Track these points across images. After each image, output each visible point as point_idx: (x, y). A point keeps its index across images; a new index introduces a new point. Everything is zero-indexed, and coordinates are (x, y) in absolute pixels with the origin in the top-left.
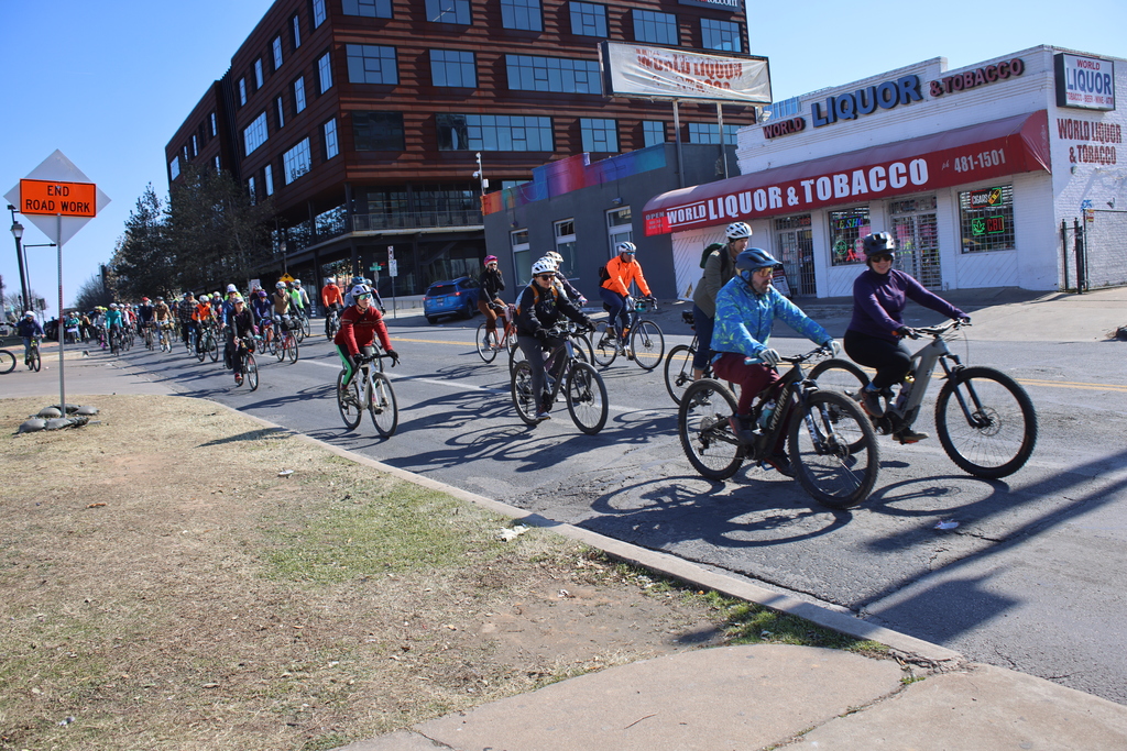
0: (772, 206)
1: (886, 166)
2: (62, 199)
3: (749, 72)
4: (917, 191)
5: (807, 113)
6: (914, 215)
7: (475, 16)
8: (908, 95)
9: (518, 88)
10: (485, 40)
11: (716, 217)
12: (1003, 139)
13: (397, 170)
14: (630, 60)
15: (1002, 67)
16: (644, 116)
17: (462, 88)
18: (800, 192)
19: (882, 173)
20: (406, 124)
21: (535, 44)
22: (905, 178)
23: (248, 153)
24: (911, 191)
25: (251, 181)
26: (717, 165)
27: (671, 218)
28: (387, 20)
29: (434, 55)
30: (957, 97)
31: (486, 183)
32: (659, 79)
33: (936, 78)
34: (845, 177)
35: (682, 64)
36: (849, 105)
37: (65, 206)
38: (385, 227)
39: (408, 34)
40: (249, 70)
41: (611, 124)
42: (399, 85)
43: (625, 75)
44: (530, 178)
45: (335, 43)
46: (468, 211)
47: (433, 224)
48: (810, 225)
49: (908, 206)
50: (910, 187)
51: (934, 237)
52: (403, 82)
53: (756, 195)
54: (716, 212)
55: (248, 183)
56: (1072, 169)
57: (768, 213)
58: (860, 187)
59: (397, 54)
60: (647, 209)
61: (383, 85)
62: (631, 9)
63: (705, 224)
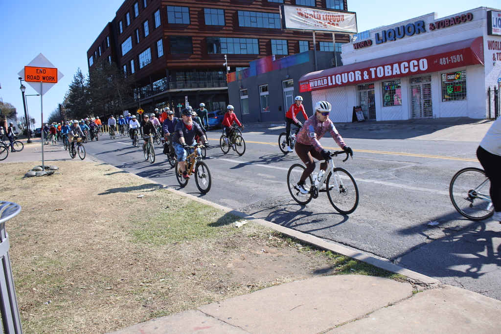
0: (357, 80)
1: (409, 62)
2: (43, 75)
3: (347, 19)
4: (422, 73)
5: (373, 38)
6: (421, 84)
8: (419, 30)
9: (244, 26)
10: (229, 4)
11: (331, 84)
12: (462, 50)
13: (189, 62)
14: (294, 13)
15: (463, 17)
16: (299, 39)
17: (219, 26)
18: (370, 73)
19: (406, 64)
20: (193, 42)
21: (251, 6)
22: (417, 67)
23: (123, 55)
24: (420, 73)
25: (125, 67)
26: (332, 61)
27: (311, 84)
29: (206, 11)
30: (441, 31)
31: (229, 68)
32: (307, 22)
33: (432, 22)
34: (390, 67)
35: (317, 15)
36: (392, 34)
37: (44, 78)
38: (184, 88)
39: (195, 1)
40: (124, 17)
41: (285, 42)
42: (190, 24)
43: (291, 20)
44: (248, 66)
45: (162, 5)
46: (221, 81)
47: (205, 86)
48: (374, 88)
49: (418, 80)
50: (419, 71)
51: (430, 94)
52: (192, 23)
53: (350, 74)
54: (332, 82)
55: (123, 68)
56: (494, 64)
57: (355, 82)
58: (396, 71)
59: (189, 10)
60: (301, 80)
61: (183, 24)
63: (327, 87)
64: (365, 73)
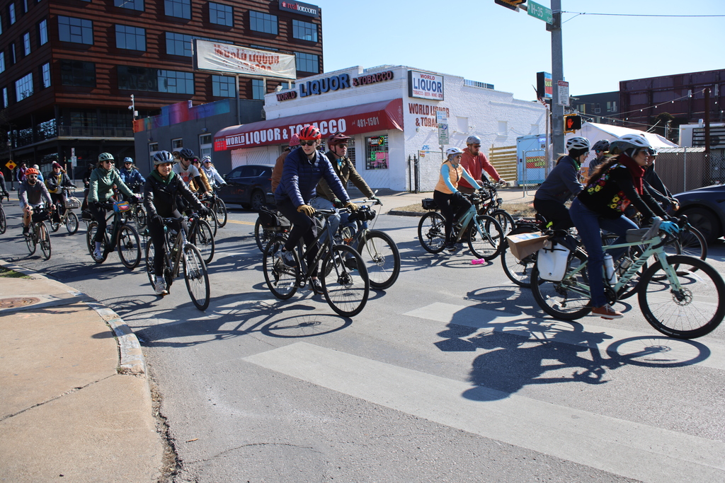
0: (276, 139)
1: (328, 121)
3: (283, 61)
5: (298, 89)
7: (147, 6)
8: (344, 84)
9: (173, 53)
10: (154, 22)
11: (249, 143)
12: (377, 112)
13: (89, 99)
14: (210, 51)
15: (384, 75)
17: (136, 51)
18: (289, 132)
19: (325, 123)
20: (97, 71)
21: (186, 28)
26: (255, 114)
27: (228, 141)
28: (88, 3)
29: (118, 28)
30: (364, 87)
31: (136, 113)
32: (227, 62)
33: (356, 77)
35: (242, 54)
36: (317, 87)
38: (81, 135)
39: (103, 14)
45: (50, 13)
47: (113, 135)
52: (96, 44)
53: (268, 132)
54: (250, 140)
56: (417, 129)
57: (274, 143)
59: (93, 25)
60: (217, 135)
61: (83, 44)
62: (249, 10)
63: (245, 146)
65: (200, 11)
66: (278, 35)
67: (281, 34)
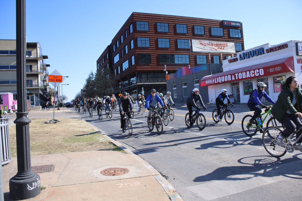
0: (229, 80)
3: (229, 45)
4: (261, 77)
5: (238, 57)
7: (170, 30)
8: (261, 53)
9: (180, 48)
10: (173, 36)
12: (281, 64)
13: (149, 68)
14: (198, 44)
15: (282, 46)
17: (166, 48)
18: (235, 77)
19: (253, 72)
20: (152, 57)
21: (185, 36)
22: (259, 73)
23: (115, 63)
25: (115, 70)
26: (219, 69)
27: (207, 82)
28: (148, 31)
29: (159, 40)
31: (167, 72)
32: (205, 48)
33: (267, 48)
34: (245, 73)
35: (211, 44)
36: (248, 55)
38: (146, 82)
39: (153, 35)
40: (116, 43)
42: (150, 47)
43: (196, 47)
45: (134, 37)
47: (158, 82)
48: (239, 85)
49: (262, 80)
50: (260, 75)
52: (151, 46)
53: (225, 77)
54: (216, 81)
56: (301, 71)
57: (228, 82)
58: (248, 76)
59: (150, 40)
60: (201, 80)
61: (146, 47)
62: (211, 27)
63: (215, 84)
64: (233, 76)
65: (191, 30)
66: (224, 36)
67: (225, 36)
